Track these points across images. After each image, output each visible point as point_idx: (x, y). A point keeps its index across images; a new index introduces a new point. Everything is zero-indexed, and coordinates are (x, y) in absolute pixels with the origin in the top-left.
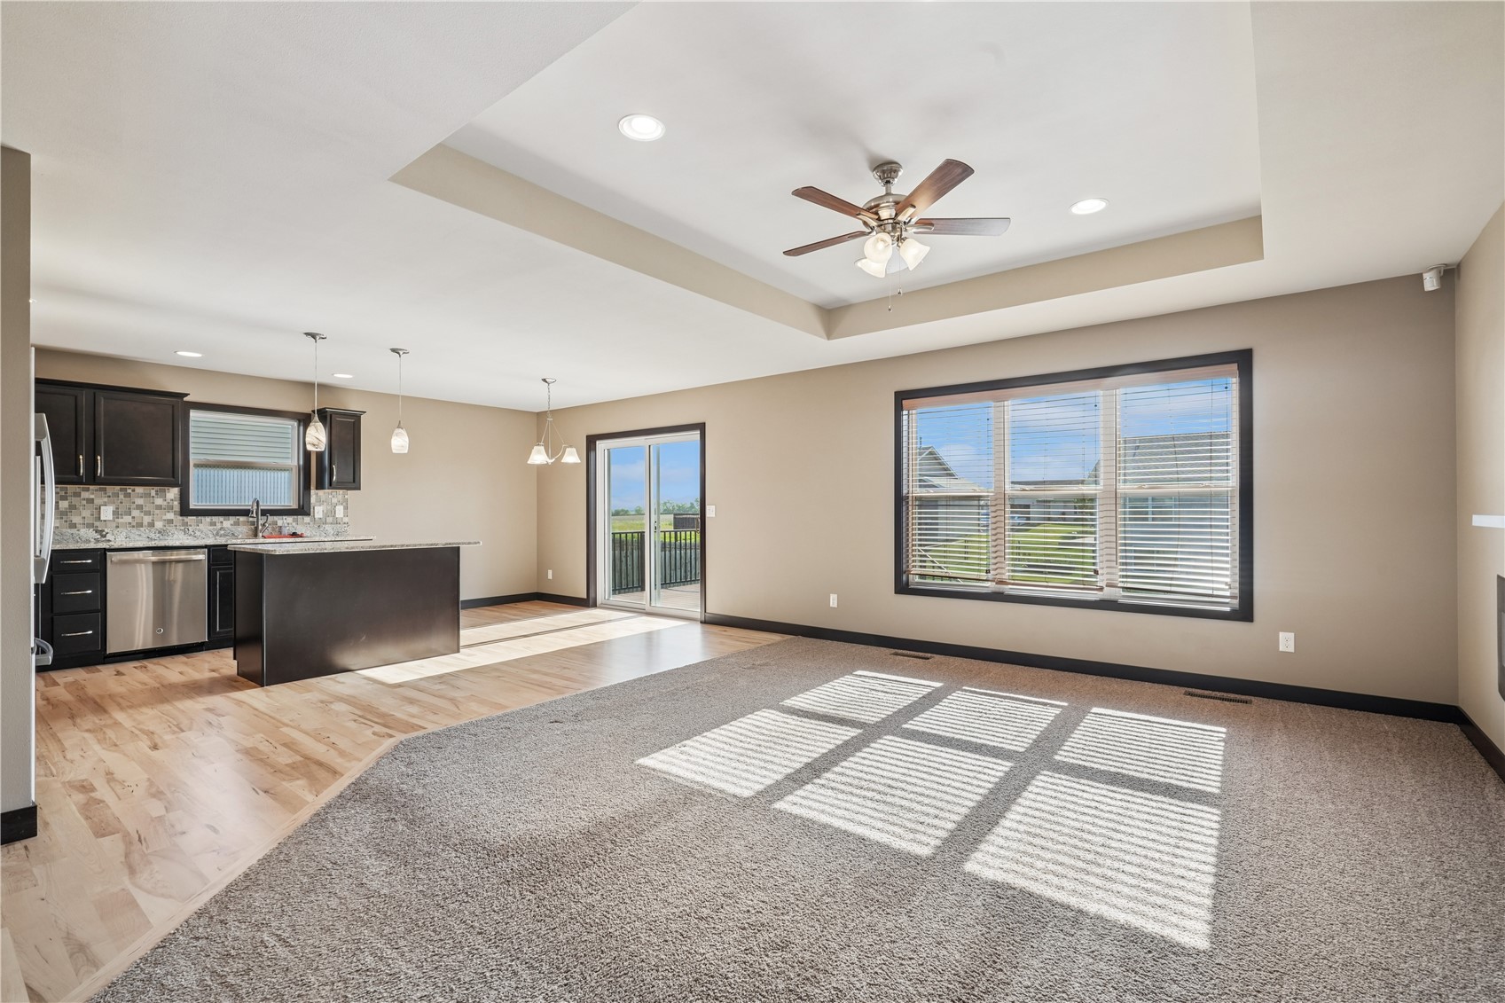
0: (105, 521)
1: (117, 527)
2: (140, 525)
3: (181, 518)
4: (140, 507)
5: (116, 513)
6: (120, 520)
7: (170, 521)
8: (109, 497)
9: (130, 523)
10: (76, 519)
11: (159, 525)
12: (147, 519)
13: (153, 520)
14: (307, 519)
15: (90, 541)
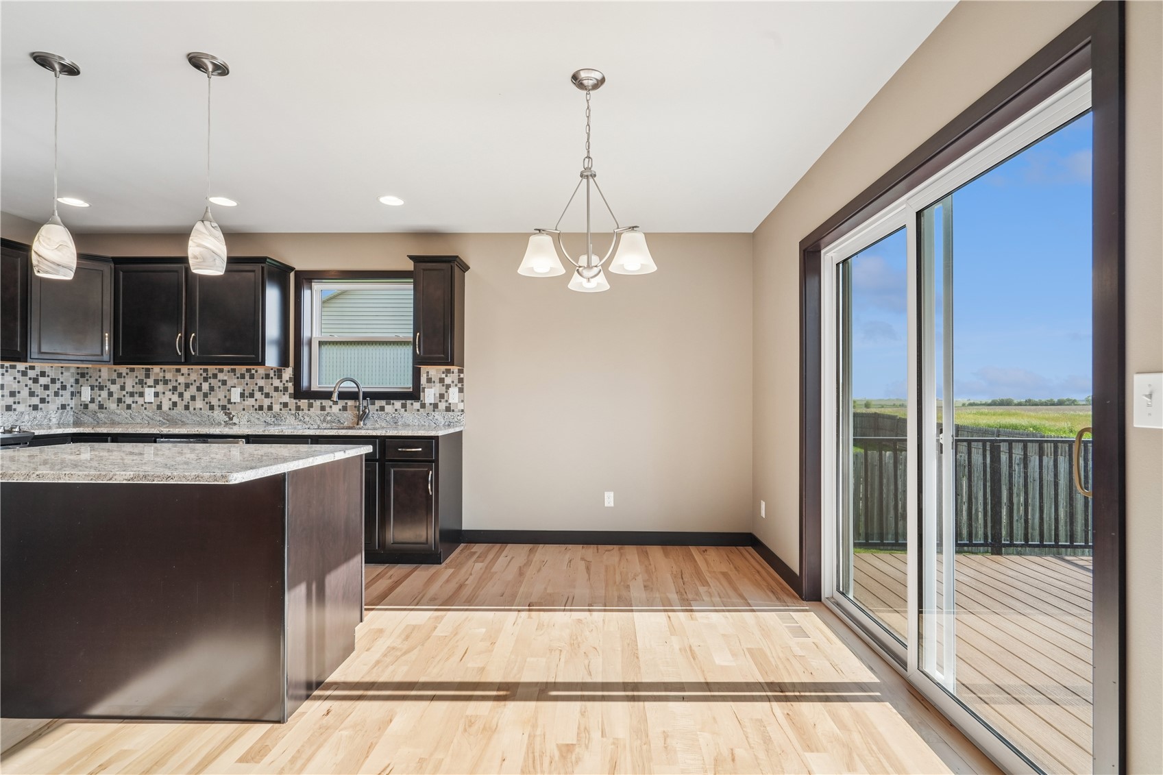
0: (235, 403)
1: (244, 409)
2: (261, 408)
3: (295, 401)
4: (261, 389)
5: (242, 395)
6: (246, 403)
7: (285, 405)
8: (238, 378)
9: (253, 406)
10: (214, 402)
11: (276, 408)
12: (266, 402)
13: (272, 403)
14: (417, 405)
15: (221, 424)
